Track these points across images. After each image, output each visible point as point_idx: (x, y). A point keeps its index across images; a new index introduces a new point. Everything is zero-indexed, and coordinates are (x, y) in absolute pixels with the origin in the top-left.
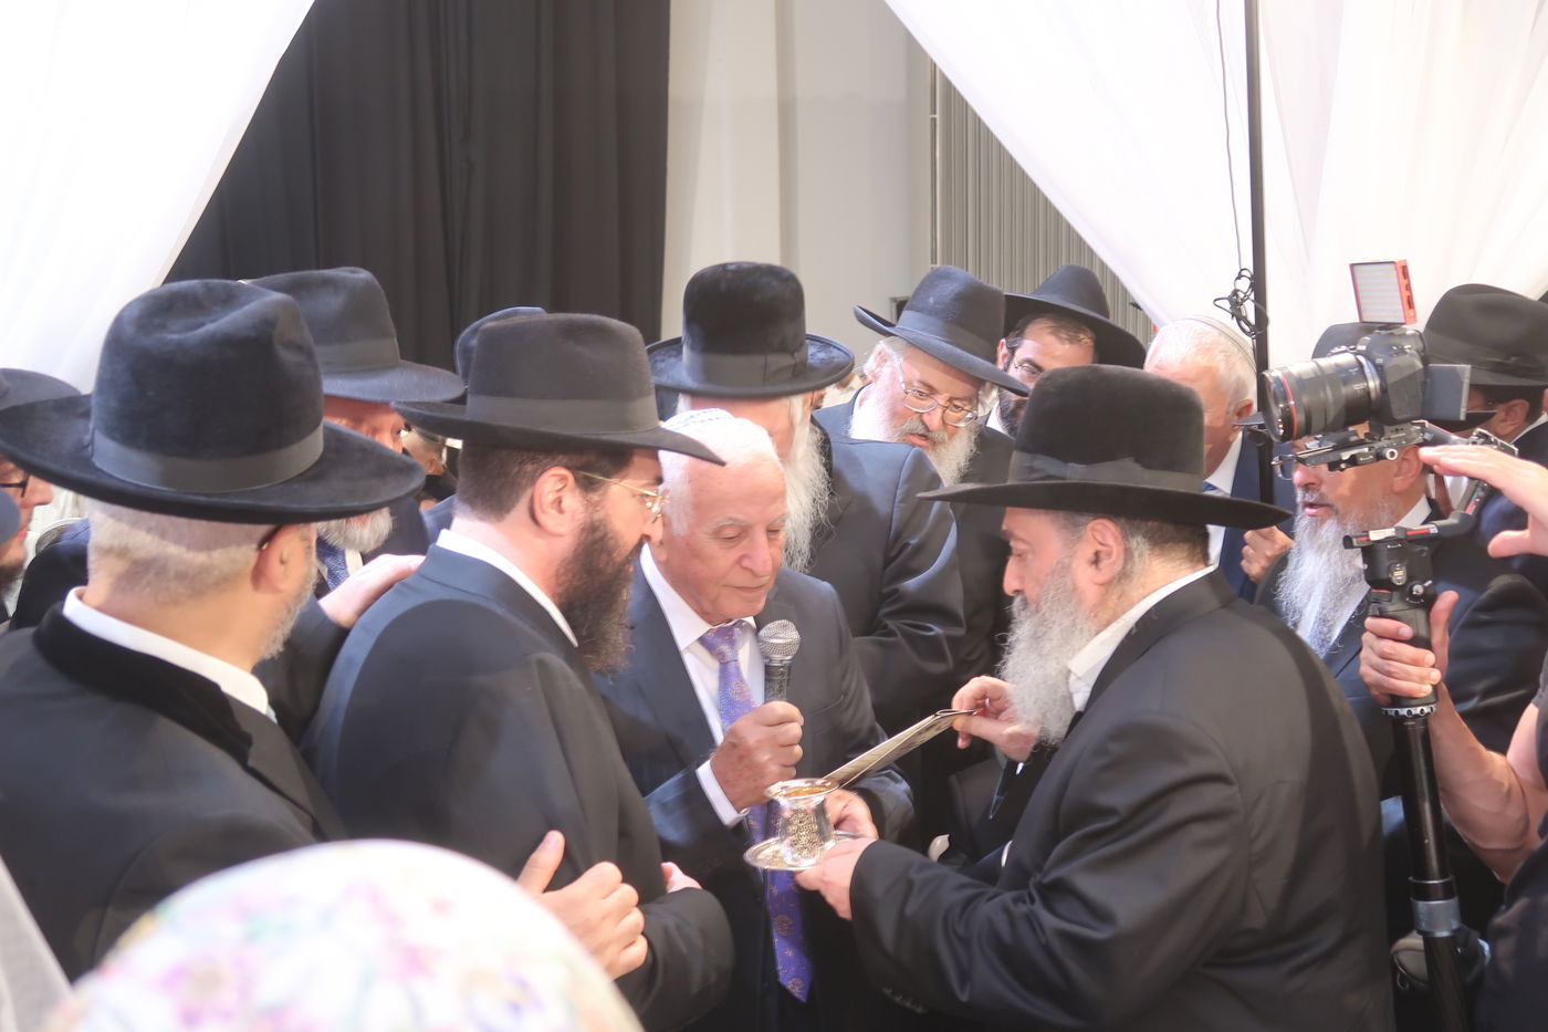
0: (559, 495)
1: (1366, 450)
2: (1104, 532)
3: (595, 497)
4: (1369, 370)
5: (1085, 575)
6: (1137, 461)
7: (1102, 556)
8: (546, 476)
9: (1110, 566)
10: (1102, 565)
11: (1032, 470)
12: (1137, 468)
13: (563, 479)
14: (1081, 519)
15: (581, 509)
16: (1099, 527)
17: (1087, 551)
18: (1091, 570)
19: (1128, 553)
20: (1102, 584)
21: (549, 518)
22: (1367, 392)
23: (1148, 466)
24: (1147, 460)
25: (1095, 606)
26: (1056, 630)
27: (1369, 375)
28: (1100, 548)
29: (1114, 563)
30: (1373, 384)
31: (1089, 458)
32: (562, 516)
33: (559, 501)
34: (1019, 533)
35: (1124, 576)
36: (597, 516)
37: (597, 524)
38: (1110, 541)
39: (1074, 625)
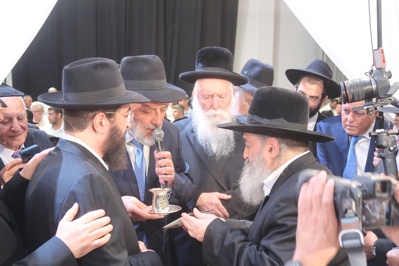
0: (101, 121)
1: (372, 106)
2: (274, 142)
3: (112, 119)
4: (373, 81)
5: (267, 156)
6: (285, 119)
7: (273, 149)
8: (97, 116)
9: (275, 153)
10: (273, 152)
11: (252, 120)
12: (285, 121)
13: (102, 116)
14: (266, 137)
15: (109, 124)
16: (272, 140)
17: (268, 147)
18: (269, 154)
19: (280, 149)
20: (272, 158)
21: (99, 129)
22: (372, 89)
23: (288, 121)
24: (288, 119)
25: (270, 165)
26: (257, 172)
27: (373, 84)
28: (272, 146)
29: (275, 152)
30: (374, 87)
31: (269, 117)
32: (103, 127)
33: (101, 123)
34: (248, 140)
35: (279, 156)
36: (113, 125)
37: (114, 127)
38: (275, 144)
39: (264, 171)
